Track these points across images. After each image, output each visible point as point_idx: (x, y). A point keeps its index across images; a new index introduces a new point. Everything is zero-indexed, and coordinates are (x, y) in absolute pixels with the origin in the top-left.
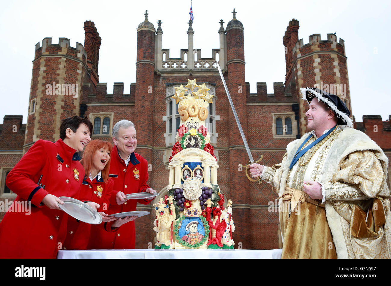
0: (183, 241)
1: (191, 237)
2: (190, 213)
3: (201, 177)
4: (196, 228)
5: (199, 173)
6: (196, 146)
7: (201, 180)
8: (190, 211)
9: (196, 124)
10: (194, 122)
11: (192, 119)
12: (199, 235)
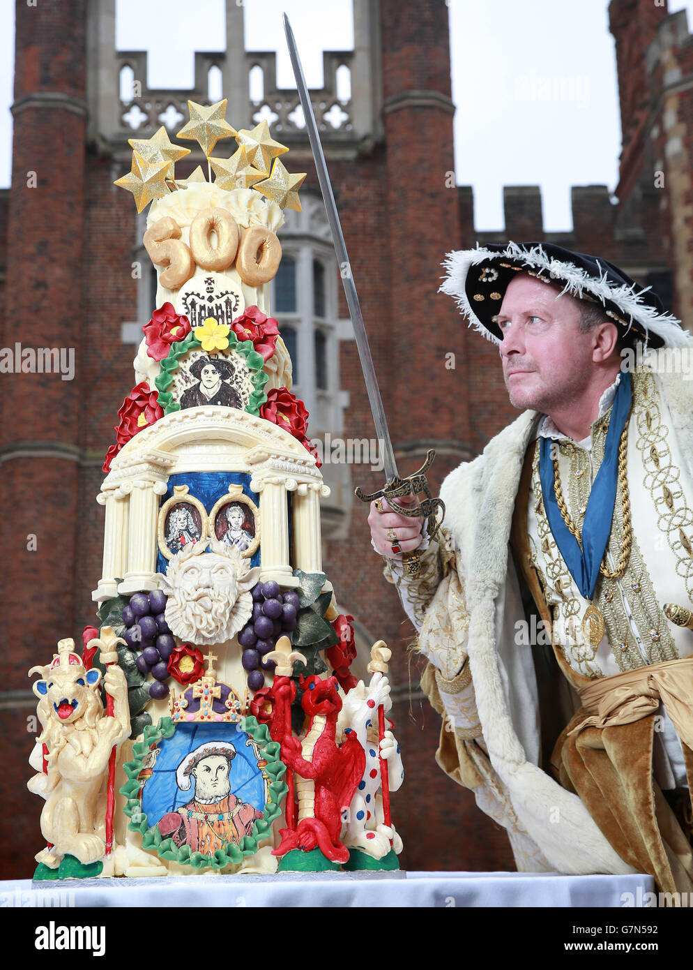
0: (163, 838)
1: (201, 817)
2: (194, 704)
3: (245, 538)
4: (222, 774)
5: (241, 522)
6: (227, 397)
7: (246, 552)
8: (196, 694)
9: (228, 302)
10: (216, 292)
11: (209, 281)
12: (239, 807)
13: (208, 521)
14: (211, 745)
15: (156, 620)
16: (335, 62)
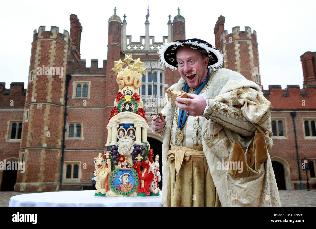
0: (117, 190)
1: (123, 186)
2: (122, 166)
3: (133, 136)
4: (128, 179)
5: (132, 133)
6: (130, 110)
7: (133, 138)
8: (123, 165)
9: (131, 92)
10: (129, 90)
11: (128, 88)
12: (130, 185)
13: (126, 132)
14: (125, 174)
15: (116, 150)
16: (165, 38)
